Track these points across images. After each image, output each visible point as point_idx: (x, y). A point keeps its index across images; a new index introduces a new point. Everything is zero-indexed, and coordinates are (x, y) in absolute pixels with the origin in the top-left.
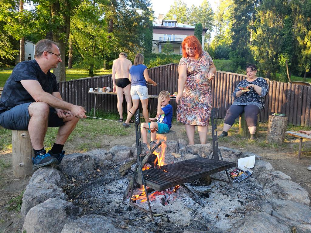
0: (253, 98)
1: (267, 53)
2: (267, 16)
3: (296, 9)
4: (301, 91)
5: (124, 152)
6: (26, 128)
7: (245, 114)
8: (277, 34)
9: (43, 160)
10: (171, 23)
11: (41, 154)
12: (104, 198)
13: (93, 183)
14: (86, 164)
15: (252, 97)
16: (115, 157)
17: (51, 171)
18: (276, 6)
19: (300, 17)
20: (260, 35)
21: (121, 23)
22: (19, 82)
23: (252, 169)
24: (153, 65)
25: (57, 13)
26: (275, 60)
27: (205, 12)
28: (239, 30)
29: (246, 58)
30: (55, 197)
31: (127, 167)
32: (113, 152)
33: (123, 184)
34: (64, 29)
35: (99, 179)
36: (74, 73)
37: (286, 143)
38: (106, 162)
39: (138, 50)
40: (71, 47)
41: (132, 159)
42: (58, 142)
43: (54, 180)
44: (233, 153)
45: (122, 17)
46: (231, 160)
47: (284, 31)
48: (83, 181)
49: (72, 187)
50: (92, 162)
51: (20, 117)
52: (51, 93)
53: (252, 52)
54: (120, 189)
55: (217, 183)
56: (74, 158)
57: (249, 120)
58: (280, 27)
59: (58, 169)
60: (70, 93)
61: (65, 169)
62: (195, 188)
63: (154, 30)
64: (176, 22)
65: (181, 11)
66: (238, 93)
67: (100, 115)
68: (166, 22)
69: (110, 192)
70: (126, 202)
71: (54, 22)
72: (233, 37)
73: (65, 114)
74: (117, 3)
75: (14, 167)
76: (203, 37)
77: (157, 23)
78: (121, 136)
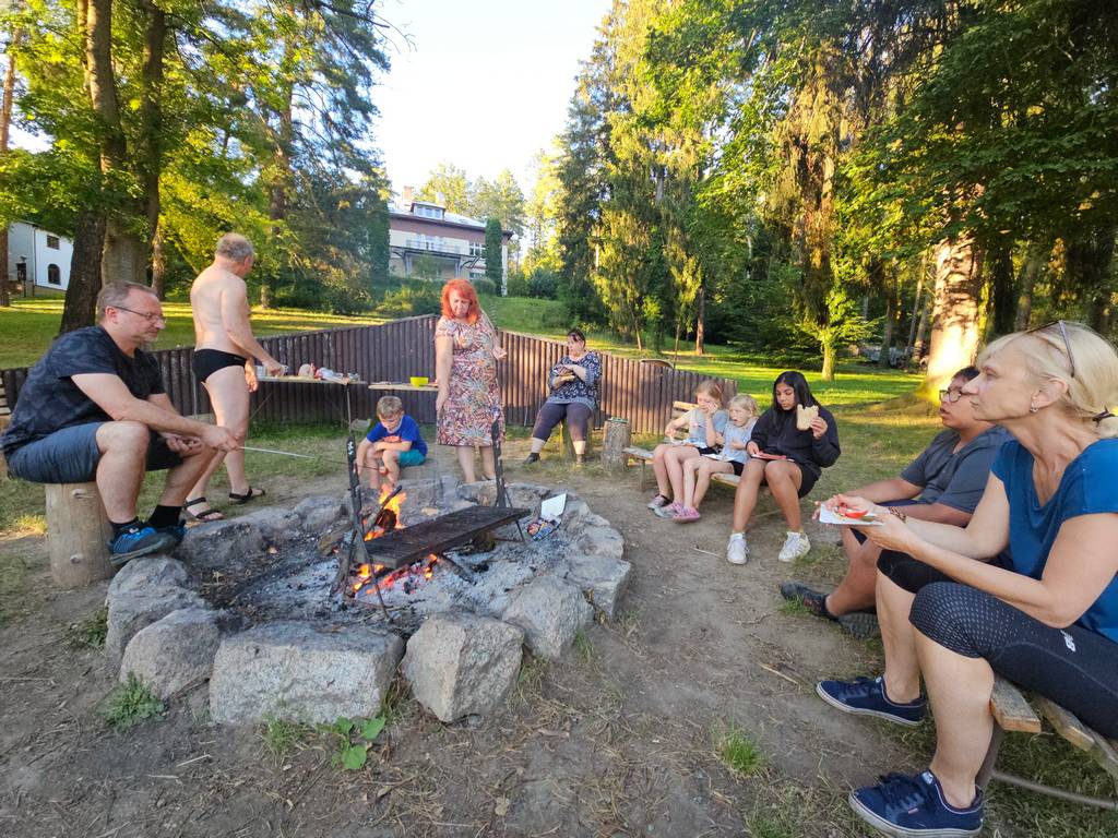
0: (580, 390)
1: (625, 293)
2: (622, 223)
3: (668, 216)
4: (658, 376)
5: (328, 509)
6: (90, 477)
7: (568, 419)
8: (640, 258)
9: (139, 542)
10: (434, 211)
11: (131, 531)
12: (289, 598)
13: (264, 576)
14: (243, 541)
15: (578, 388)
16: (309, 522)
17: (163, 563)
18: (636, 206)
19: (675, 231)
20: (611, 257)
21: (306, 197)
22: (68, 379)
23: (561, 516)
24: (394, 303)
25: (117, 164)
26: (637, 308)
27: (508, 196)
28: (574, 244)
29: (589, 300)
30: (184, 608)
31: (334, 538)
32: (301, 512)
33: (328, 570)
34: (142, 207)
35: (274, 566)
36: (171, 315)
37: (632, 466)
38: (287, 533)
39: (353, 267)
40: (162, 244)
41: (346, 522)
42: (169, 501)
43: (171, 580)
44: (536, 492)
45: (310, 185)
46: (531, 506)
47: (651, 254)
48: (240, 574)
49: (216, 589)
50: (257, 535)
51: (74, 455)
52: (145, 398)
53: (599, 290)
54: (323, 579)
55: (504, 546)
56: (214, 532)
57: (574, 430)
58: (645, 246)
59: (176, 557)
60: (175, 377)
61: (194, 555)
62: (465, 558)
63: (392, 223)
64: (444, 210)
65: (454, 186)
66: (555, 381)
67: (261, 429)
68: (421, 206)
69: (301, 588)
70: (335, 599)
71: (109, 187)
72: (564, 256)
73: (187, 442)
74: (293, 149)
75: (56, 565)
76: (505, 249)
77: (399, 206)
78: (319, 475)
